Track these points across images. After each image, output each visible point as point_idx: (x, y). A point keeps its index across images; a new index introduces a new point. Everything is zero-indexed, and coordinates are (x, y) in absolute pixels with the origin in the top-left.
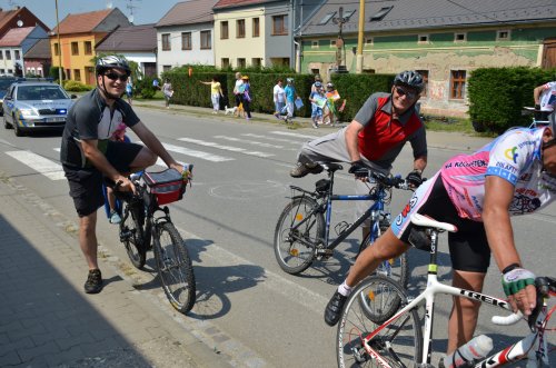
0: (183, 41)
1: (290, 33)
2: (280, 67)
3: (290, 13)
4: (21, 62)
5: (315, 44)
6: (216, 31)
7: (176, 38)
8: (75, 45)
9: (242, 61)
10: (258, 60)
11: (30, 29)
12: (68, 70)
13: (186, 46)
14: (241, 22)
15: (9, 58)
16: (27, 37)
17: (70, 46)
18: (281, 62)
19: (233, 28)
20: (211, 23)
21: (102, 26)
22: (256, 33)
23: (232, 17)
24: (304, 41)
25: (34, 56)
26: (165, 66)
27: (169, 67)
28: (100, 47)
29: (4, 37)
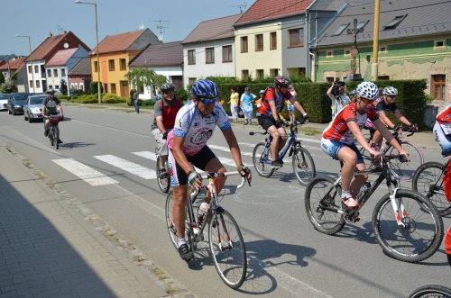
0: (207, 53)
1: (305, 45)
2: (297, 78)
3: (305, 27)
4: (66, 79)
5: (330, 54)
6: (237, 45)
7: (200, 53)
8: (112, 62)
9: (260, 72)
10: (276, 71)
11: (74, 50)
12: (106, 85)
13: (210, 60)
14: (259, 37)
15: (56, 75)
16: (72, 57)
17: (107, 64)
18: (297, 72)
19: (252, 42)
20: (232, 38)
21: (135, 45)
22: (274, 46)
23: (251, 33)
24: (319, 52)
25: (76, 73)
26: (190, 79)
27: (194, 79)
28: (133, 64)
29: (53, 58)
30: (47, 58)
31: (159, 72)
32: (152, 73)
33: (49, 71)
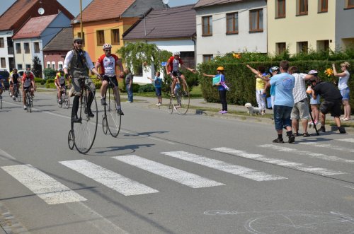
0: (228, 20)
4: (40, 56)
6: (270, 8)
7: (219, 21)
8: (101, 33)
10: (326, 43)
11: (51, 18)
13: (231, 30)
15: (27, 51)
16: (48, 27)
17: (95, 35)
21: (132, 10)
22: (323, 8)
25: (54, 48)
26: (205, 56)
27: (210, 56)
28: (129, 36)
29: (24, 28)
30: (16, 27)
31: (162, 47)
32: (153, 48)
33: (18, 45)
